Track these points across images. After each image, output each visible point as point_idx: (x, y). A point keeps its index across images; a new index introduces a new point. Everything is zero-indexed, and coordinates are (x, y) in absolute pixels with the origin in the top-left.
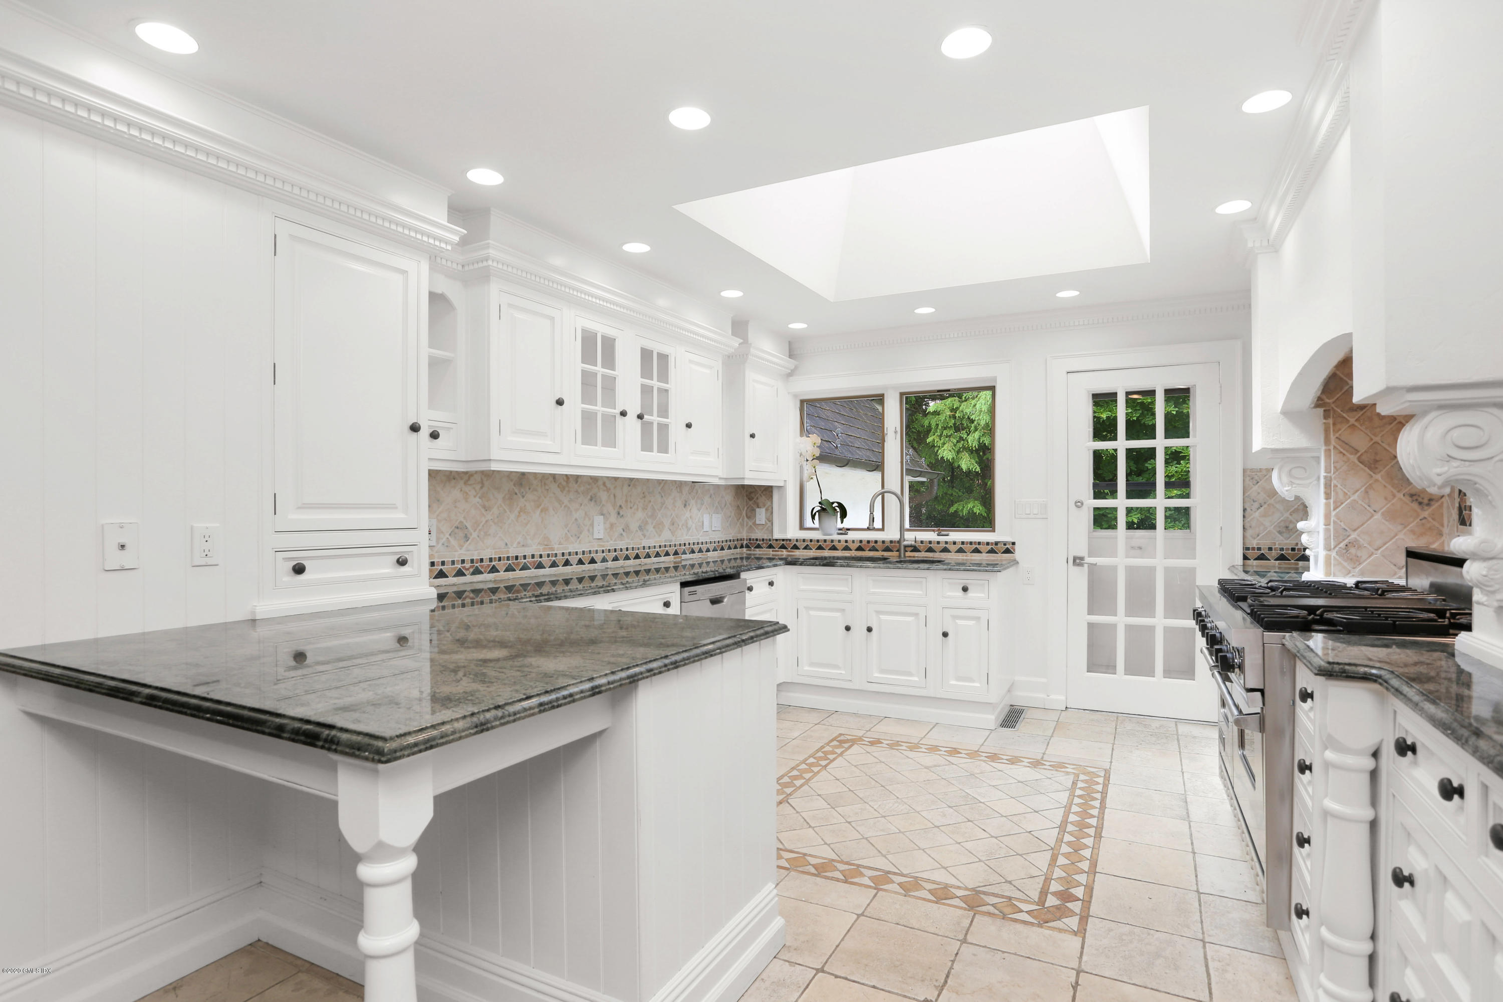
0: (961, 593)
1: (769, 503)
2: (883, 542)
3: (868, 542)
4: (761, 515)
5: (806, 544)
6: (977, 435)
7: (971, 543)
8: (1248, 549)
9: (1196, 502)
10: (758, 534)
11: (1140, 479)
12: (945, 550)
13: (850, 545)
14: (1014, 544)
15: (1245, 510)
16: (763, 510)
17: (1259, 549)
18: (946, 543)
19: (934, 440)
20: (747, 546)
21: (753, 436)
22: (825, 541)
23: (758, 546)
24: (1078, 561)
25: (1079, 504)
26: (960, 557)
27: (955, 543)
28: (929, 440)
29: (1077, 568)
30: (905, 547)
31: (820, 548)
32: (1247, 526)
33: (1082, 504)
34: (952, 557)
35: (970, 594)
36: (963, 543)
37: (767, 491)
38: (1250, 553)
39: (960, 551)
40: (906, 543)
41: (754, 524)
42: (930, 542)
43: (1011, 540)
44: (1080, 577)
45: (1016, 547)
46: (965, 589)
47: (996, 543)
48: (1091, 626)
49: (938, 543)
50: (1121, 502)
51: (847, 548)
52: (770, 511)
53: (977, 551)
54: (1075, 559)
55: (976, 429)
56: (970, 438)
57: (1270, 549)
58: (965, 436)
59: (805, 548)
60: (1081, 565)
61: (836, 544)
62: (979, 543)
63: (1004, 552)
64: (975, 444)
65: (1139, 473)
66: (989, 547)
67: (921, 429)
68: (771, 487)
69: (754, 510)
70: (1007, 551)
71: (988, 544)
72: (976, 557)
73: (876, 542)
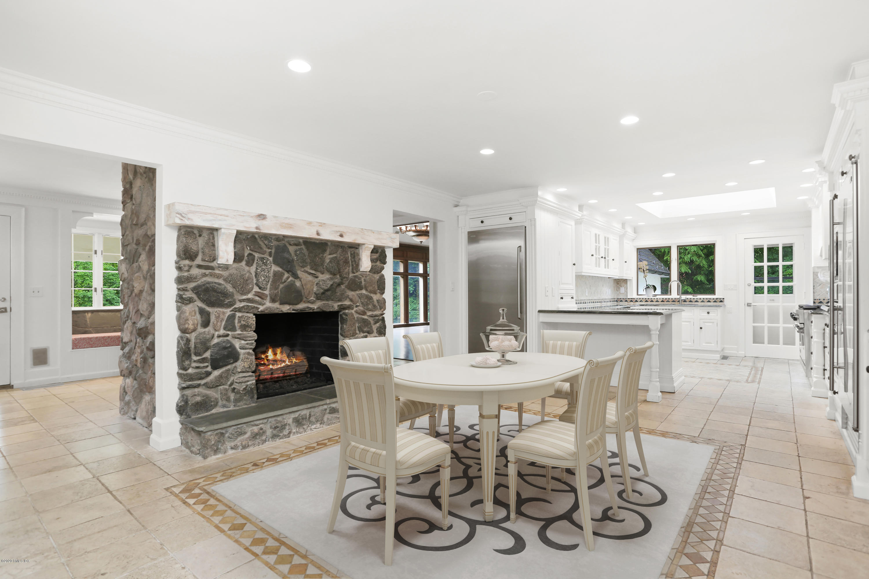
0: (707, 314)
1: (625, 285)
2: (672, 299)
3: (666, 299)
4: (622, 290)
5: (640, 300)
6: (689, 256)
7: (707, 299)
8: (815, 300)
9: (795, 283)
10: (621, 297)
11: (774, 276)
12: (696, 301)
13: (659, 300)
14: (724, 299)
15: (814, 286)
16: (623, 288)
17: (820, 300)
18: (697, 299)
19: (667, 259)
20: (617, 301)
21: (626, 262)
22: (648, 299)
23: (621, 301)
24: (749, 305)
25: (749, 285)
26: (703, 304)
27: (700, 299)
28: (665, 258)
29: (749, 307)
30: (682, 300)
31: (646, 301)
32: (815, 292)
33: (750, 285)
34: (699, 304)
35: (710, 314)
36: (704, 299)
37: (625, 281)
38: (816, 301)
39: (702, 301)
40: (682, 299)
41: (620, 293)
42: (691, 299)
43: (723, 297)
44: (750, 310)
45: (725, 300)
46: (708, 313)
47: (717, 299)
48: (754, 327)
49: (694, 299)
50: (766, 284)
51: (657, 301)
52: (627, 288)
53: (709, 301)
54: (748, 304)
55: (689, 253)
56: (686, 258)
57: (824, 300)
58: (683, 256)
59: (640, 301)
60: (750, 306)
61: (653, 300)
62: (710, 299)
63: (720, 302)
64: (689, 260)
65: (773, 273)
66: (714, 300)
67: (660, 253)
68: (627, 279)
69: (620, 288)
70: (721, 301)
71: (713, 299)
72: (709, 304)
73: (669, 299)
